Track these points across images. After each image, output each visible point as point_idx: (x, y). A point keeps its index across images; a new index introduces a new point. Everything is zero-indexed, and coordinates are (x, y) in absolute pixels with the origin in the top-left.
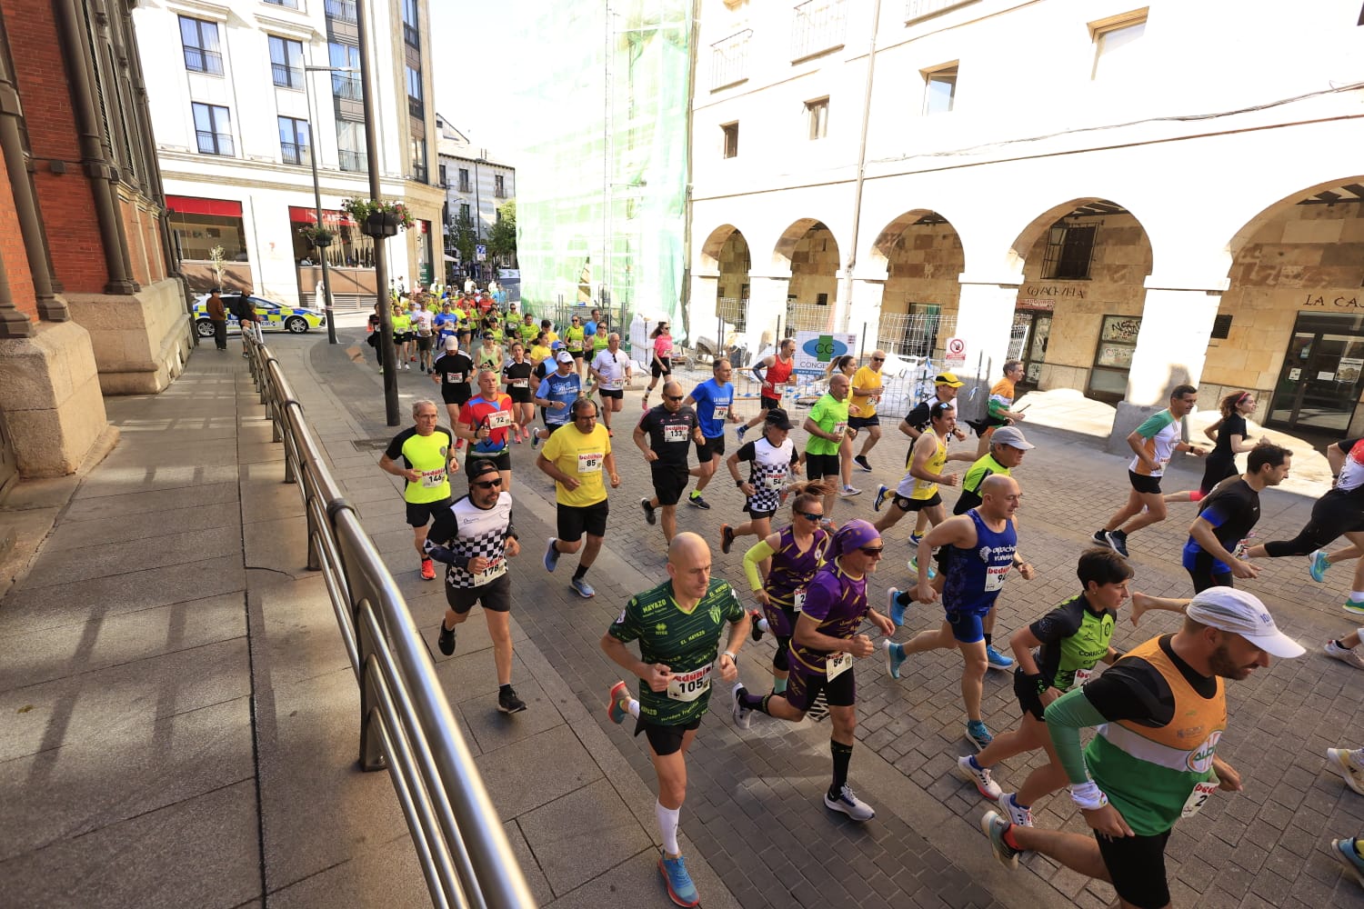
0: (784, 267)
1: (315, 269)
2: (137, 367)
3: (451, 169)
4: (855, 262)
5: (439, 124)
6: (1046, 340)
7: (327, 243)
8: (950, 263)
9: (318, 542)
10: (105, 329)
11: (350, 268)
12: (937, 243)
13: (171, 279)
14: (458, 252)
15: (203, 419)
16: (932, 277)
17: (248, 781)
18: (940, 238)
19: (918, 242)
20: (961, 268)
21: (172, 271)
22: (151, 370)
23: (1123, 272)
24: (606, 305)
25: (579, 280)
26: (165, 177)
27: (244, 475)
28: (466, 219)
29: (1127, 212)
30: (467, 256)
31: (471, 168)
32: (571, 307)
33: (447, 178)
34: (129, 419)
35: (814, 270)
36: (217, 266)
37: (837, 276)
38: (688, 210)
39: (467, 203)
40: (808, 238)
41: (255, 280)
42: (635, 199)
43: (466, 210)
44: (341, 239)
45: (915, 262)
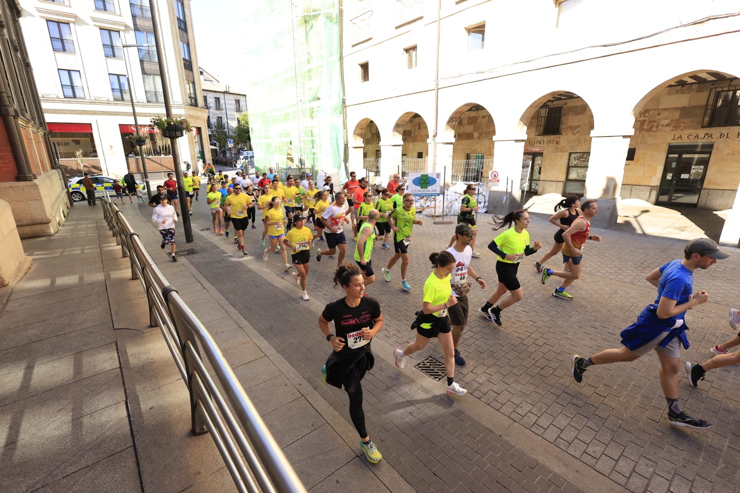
0: (399, 139)
1: (137, 159)
2: (39, 222)
3: (210, 98)
4: (437, 134)
5: (201, 73)
6: (540, 168)
7: (143, 143)
8: (488, 131)
9: (155, 311)
10: (18, 201)
11: (157, 156)
12: (480, 120)
13: (54, 170)
14: (217, 144)
15: (81, 248)
16: (479, 139)
17: (129, 448)
18: (481, 118)
19: (469, 121)
20: (494, 133)
21: (54, 166)
22: (48, 222)
23: (578, 129)
24: (303, 167)
25: (287, 154)
26: (46, 113)
27: (107, 277)
28: (220, 125)
29: (579, 97)
30: (223, 145)
31: (221, 96)
32: (284, 169)
33: (208, 102)
34: (37, 251)
35: (415, 140)
36: (79, 162)
37: (428, 142)
38: (344, 112)
39: (221, 116)
40: (410, 122)
41: (103, 167)
42: (315, 108)
43: (220, 120)
44: (150, 141)
45: (468, 132)
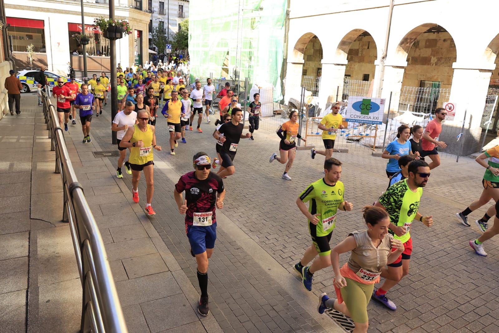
0: (343, 58)
1: (80, 57)
3: (155, 2)
4: (386, 55)
7: (86, 43)
8: (448, 56)
9: (68, 207)
11: (98, 56)
12: (440, 44)
13: (7, 61)
14: (156, 48)
15: (17, 137)
16: (436, 65)
18: (442, 41)
20: (455, 59)
21: (7, 57)
24: (237, 79)
25: (222, 64)
26: (7, 7)
27: (34, 168)
28: (162, 30)
30: (161, 50)
31: (166, 1)
32: (217, 80)
33: (152, 6)
35: (362, 60)
36: (30, 55)
37: (375, 64)
38: (287, 24)
39: (163, 21)
40: (359, 41)
41: (49, 63)
42: (256, 18)
43: (162, 24)
44: (95, 41)
45: (424, 56)
